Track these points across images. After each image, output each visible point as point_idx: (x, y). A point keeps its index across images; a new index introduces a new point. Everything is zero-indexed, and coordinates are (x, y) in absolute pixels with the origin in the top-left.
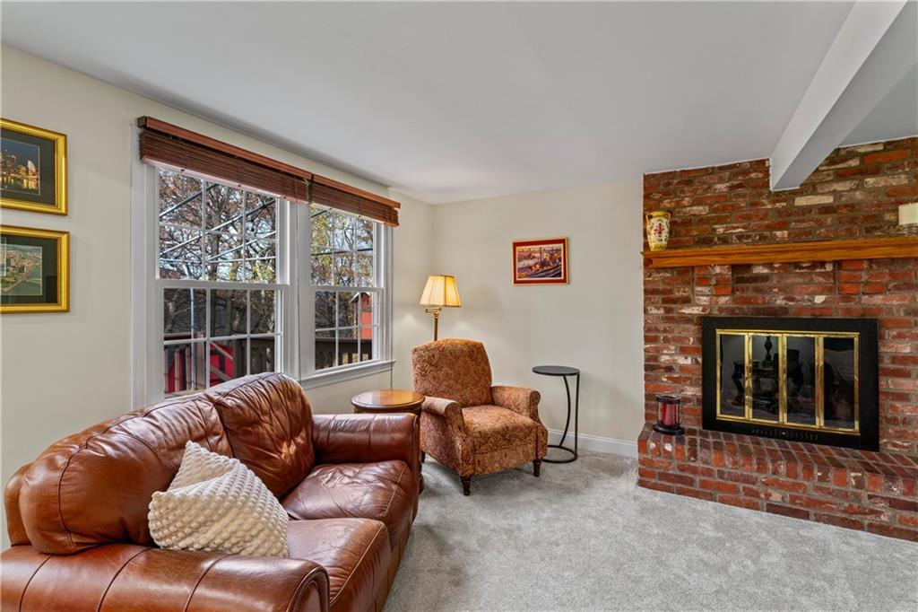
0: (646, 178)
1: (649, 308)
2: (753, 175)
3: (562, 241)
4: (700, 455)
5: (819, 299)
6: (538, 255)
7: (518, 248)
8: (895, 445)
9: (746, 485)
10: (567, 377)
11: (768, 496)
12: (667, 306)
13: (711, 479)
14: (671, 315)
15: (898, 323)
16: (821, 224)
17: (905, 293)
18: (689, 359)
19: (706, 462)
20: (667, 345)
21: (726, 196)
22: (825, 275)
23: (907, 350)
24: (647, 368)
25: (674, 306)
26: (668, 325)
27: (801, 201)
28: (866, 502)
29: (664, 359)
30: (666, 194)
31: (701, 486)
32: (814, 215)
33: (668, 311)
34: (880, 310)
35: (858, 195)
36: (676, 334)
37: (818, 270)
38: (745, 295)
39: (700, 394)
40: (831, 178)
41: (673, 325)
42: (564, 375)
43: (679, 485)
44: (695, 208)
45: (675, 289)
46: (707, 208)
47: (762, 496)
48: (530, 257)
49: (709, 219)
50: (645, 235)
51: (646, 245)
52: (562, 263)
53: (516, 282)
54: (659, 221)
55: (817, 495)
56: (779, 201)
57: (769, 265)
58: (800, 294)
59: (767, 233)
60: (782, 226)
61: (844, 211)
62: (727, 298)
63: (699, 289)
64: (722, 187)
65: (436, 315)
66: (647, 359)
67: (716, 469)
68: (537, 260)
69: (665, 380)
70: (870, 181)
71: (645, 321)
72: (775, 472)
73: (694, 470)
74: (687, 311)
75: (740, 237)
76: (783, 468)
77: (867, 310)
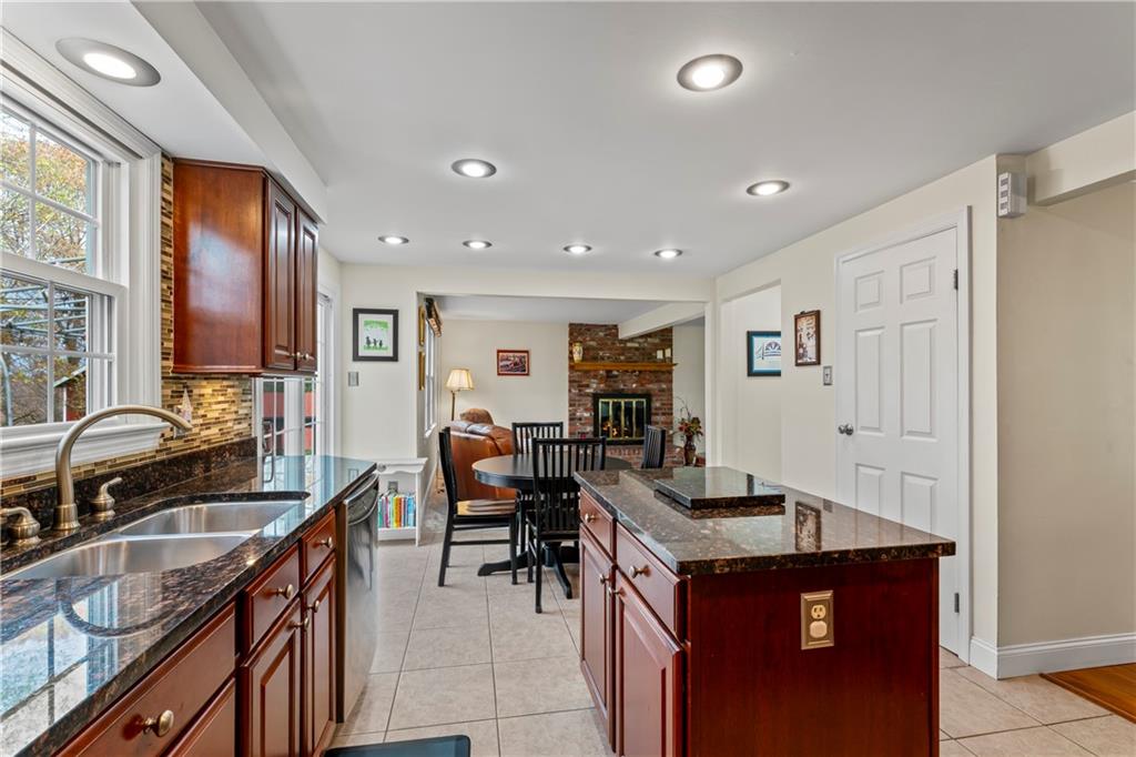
0: (571, 325)
1: (571, 389)
2: (613, 331)
3: (527, 352)
5: (634, 385)
6: (512, 359)
7: (500, 354)
12: (579, 388)
14: (581, 393)
15: (656, 395)
16: (635, 355)
17: (658, 384)
18: (589, 413)
20: (579, 407)
21: (603, 339)
22: (636, 376)
24: (571, 419)
25: (582, 388)
26: (579, 398)
27: (629, 345)
29: (577, 414)
30: (580, 334)
32: (633, 351)
33: (579, 391)
34: (651, 389)
35: (646, 345)
36: (583, 402)
37: (634, 374)
38: (610, 384)
39: (593, 429)
41: (582, 398)
44: (592, 342)
45: (583, 380)
46: (596, 343)
48: (507, 359)
49: (596, 348)
50: (571, 352)
51: (571, 358)
52: (527, 364)
53: (499, 374)
54: (577, 349)
56: (622, 344)
57: (618, 371)
58: (628, 384)
59: (617, 357)
60: (623, 354)
61: (642, 350)
62: (603, 385)
63: (593, 380)
64: (601, 334)
66: (571, 415)
68: (511, 362)
69: (578, 424)
70: (649, 339)
71: (569, 396)
74: (588, 391)
75: (609, 358)
76: (627, 452)
77: (648, 390)
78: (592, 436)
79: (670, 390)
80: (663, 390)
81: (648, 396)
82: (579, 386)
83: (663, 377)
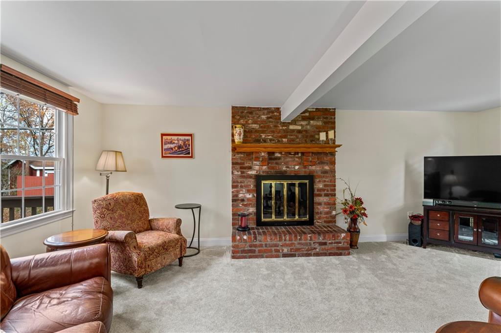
0: (233, 108)
1: (234, 171)
2: (275, 114)
3: (191, 135)
4: (258, 238)
5: (297, 167)
6: (176, 142)
7: (164, 137)
8: (318, 222)
9: (275, 248)
10: (194, 209)
11: (283, 250)
12: (242, 170)
13: (262, 248)
14: (243, 175)
15: (319, 177)
16: (297, 138)
17: (321, 166)
18: (251, 195)
19: (260, 241)
20: (241, 189)
21: (265, 121)
22: (298, 158)
23: (321, 187)
24: (233, 201)
25: (244, 170)
26: (242, 179)
27: (291, 127)
28: (313, 245)
29: (241, 195)
30: (242, 117)
31: (259, 253)
32: (295, 133)
33: (242, 172)
34: (314, 171)
35: (308, 127)
36: (246, 184)
37: (296, 156)
38: (272, 165)
39: (255, 211)
40: (300, 119)
41: (244, 179)
42: (192, 208)
43: (249, 254)
44: (253, 125)
45: (245, 162)
46: (258, 126)
47: (281, 251)
48: (171, 143)
49: (259, 130)
50: (233, 135)
51: (233, 141)
52: (190, 147)
53: (163, 157)
54: (239, 130)
55: (298, 246)
56: (284, 126)
57: (281, 153)
58: (290, 165)
59: (280, 139)
60: (285, 137)
61: (304, 133)
62: (266, 167)
63: (255, 162)
64: (264, 117)
65: (107, 177)
66: (233, 197)
67: (264, 243)
68: (175, 145)
69: (241, 205)
70: (312, 122)
71: (232, 178)
72: (285, 240)
73: (255, 246)
74: (250, 173)
75: (271, 140)
76: (288, 238)
77: (311, 172)
78: (255, 217)
79: (333, 171)
80: (325, 172)
81: (311, 178)
82: (241, 168)
83: (326, 159)
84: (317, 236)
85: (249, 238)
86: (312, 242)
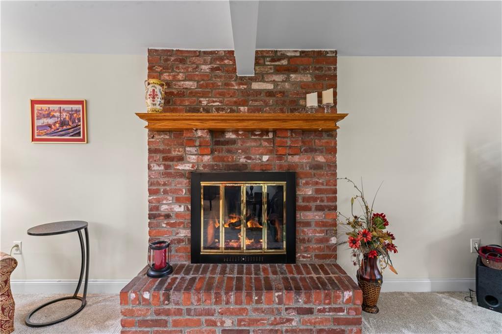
0: (150, 52)
1: (152, 165)
2: (226, 62)
3: (80, 102)
4: (172, 297)
5: (265, 158)
6: (57, 114)
7: (37, 106)
8: (304, 257)
9: (208, 318)
11: (223, 323)
12: (166, 163)
13: (181, 318)
14: (169, 171)
15: (307, 175)
16: (266, 104)
17: (309, 154)
18: (183, 206)
19: (177, 304)
20: (165, 196)
21: (208, 76)
22: (267, 140)
23: (310, 193)
24: (151, 217)
25: (171, 163)
26: (167, 179)
27: (256, 86)
28: (284, 315)
29: (164, 208)
30: (166, 69)
31: (174, 326)
32: (263, 96)
33: (167, 167)
34: (297, 165)
35: (287, 85)
36: (173, 187)
37: (264, 137)
38: (220, 155)
39: (189, 235)
40: (272, 71)
41: (171, 179)
42: (78, 230)
43: (156, 329)
44: (187, 83)
45: (173, 149)
46: (195, 83)
47: (219, 324)
48: (49, 116)
49: (197, 93)
52: (81, 123)
53: (34, 140)
54: (153, 87)
55: (255, 316)
56: (243, 84)
57: (236, 131)
58: (254, 154)
59: (234, 108)
60: (244, 104)
61: (279, 95)
62: (209, 157)
63: (188, 149)
64: (205, 68)
66: (150, 210)
67: (184, 308)
68: (56, 119)
69: (164, 225)
70: (293, 76)
71: (149, 176)
72: (228, 303)
73: (167, 313)
74: (181, 167)
75: (218, 109)
76: (232, 299)
77: (291, 166)
78: (189, 246)
79: (332, 166)
80: (318, 167)
81: (291, 177)
82: (165, 159)
83: (318, 142)
84: (293, 294)
85: (154, 296)
86: (283, 307)
